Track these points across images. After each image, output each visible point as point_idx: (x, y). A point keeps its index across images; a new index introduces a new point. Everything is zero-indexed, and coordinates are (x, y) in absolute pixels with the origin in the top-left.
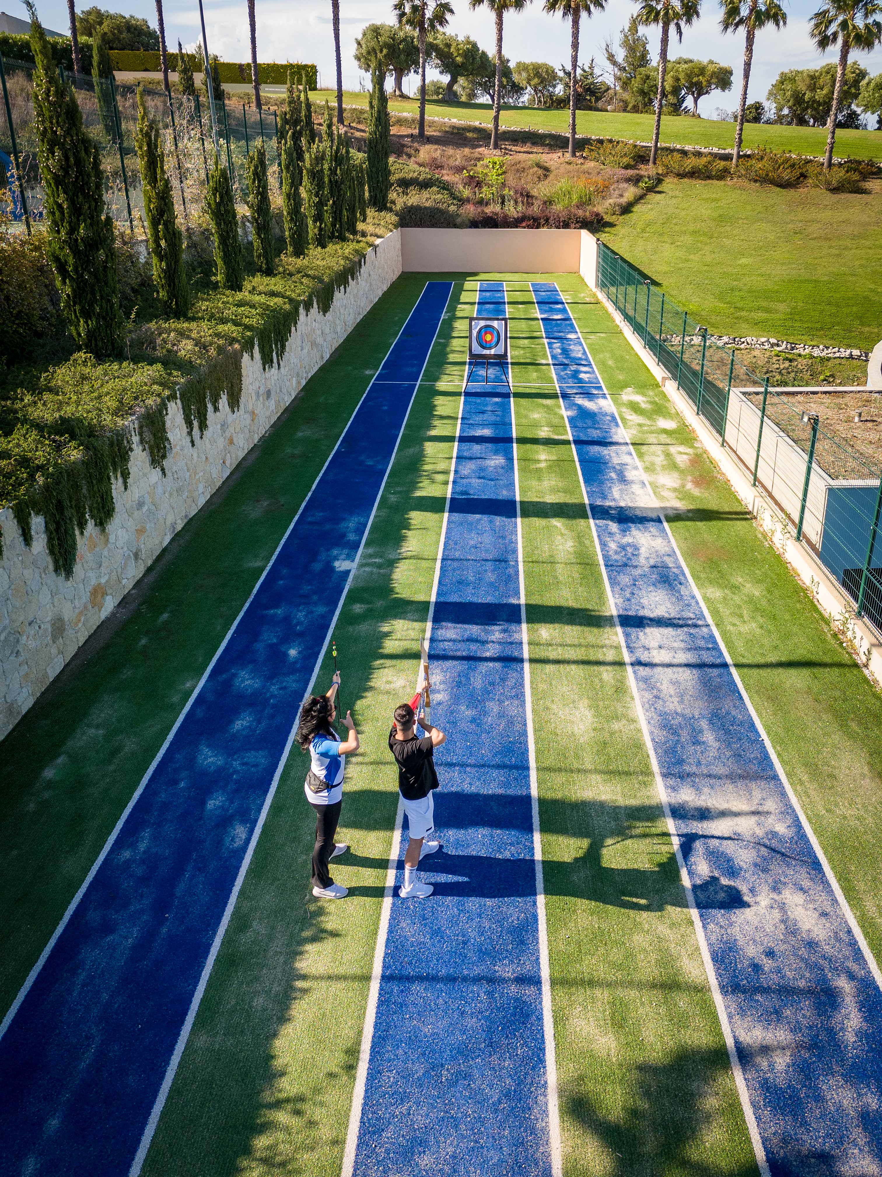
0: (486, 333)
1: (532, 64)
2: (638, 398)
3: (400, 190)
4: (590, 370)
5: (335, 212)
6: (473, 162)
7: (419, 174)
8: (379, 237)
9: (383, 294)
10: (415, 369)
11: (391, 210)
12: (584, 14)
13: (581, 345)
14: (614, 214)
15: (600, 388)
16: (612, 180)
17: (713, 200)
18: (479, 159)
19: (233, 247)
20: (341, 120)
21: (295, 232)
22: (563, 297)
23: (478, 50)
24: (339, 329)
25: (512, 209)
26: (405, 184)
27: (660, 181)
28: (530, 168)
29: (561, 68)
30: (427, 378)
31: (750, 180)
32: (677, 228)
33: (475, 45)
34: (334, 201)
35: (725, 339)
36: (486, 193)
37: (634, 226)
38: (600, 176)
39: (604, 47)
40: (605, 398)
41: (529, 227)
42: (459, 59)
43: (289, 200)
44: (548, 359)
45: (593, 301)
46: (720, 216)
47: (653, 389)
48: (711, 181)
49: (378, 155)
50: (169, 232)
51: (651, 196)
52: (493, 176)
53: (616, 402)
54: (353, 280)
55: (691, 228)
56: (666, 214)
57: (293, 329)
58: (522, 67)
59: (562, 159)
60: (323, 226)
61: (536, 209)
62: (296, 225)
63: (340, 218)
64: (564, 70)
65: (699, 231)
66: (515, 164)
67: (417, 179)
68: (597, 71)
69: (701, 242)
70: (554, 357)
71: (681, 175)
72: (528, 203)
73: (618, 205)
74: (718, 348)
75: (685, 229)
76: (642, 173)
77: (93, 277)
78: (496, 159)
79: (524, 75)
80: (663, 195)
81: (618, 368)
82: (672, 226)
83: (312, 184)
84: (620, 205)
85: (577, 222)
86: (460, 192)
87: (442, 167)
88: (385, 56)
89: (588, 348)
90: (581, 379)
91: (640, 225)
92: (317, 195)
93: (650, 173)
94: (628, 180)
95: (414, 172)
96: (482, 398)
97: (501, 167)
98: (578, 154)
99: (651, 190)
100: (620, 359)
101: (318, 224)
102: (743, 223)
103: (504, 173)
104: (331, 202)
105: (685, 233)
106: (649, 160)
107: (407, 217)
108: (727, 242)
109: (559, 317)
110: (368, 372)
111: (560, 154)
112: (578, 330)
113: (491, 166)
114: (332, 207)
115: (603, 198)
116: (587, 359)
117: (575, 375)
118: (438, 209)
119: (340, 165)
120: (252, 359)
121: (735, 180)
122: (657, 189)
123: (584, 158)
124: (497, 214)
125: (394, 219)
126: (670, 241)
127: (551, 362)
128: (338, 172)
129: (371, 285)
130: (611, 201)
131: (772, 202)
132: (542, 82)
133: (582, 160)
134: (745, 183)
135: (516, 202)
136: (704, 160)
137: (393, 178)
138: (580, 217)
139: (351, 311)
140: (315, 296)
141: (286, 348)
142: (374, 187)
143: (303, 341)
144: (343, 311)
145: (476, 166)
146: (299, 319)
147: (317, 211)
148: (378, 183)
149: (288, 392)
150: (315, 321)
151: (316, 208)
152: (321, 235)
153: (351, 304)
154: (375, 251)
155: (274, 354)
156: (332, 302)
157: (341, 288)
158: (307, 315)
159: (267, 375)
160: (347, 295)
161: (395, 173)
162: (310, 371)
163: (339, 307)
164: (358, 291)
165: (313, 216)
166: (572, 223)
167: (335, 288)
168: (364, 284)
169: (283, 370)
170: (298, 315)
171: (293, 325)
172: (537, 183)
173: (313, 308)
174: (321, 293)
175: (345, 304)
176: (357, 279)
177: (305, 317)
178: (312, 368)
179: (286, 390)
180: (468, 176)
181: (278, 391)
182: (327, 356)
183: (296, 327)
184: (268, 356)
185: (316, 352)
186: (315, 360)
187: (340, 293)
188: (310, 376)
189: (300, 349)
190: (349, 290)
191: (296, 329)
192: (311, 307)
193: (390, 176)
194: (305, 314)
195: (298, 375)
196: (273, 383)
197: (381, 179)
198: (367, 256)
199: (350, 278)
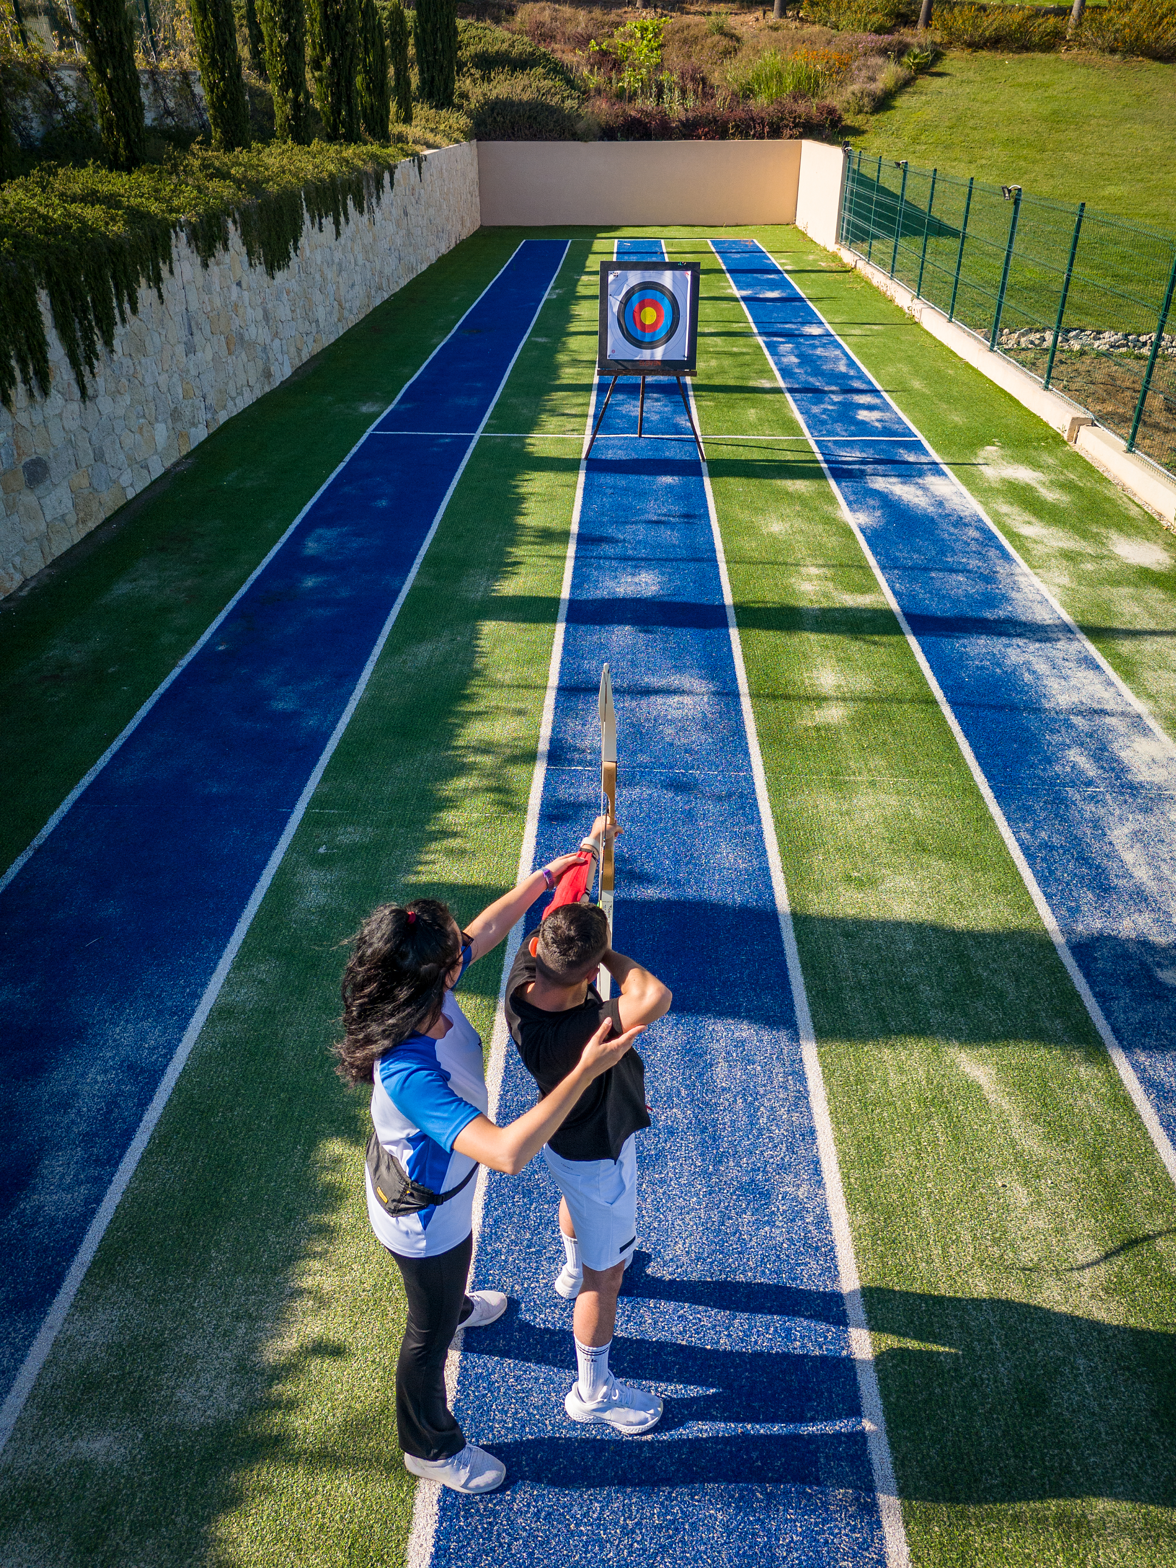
2: (1023, 474)
3: (478, 73)
4: (877, 401)
5: (338, 84)
6: (607, 28)
7: (512, 45)
8: (429, 146)
9: (439, 259)
10: (474, 401)
11: (460, 107)
13: (839, 346)
14: (860, 112)
15: (916, 446)
16: (855, 52)
17: (1038, 86)
18: (617, 26)
21: (224, 94)
22: (776, 261)
24: (321, 313)
25: (676, 106)
26: (487, 63)
27: (938, 56)
28: (706, 36)
30: (501, 421)
31: (1103, 50)
32: (976, 135)
34: (333, 59)
35: (1109, 337)
36: (628, 79)
37: (897, 134)
38: (832, 48)
40: (941, 473)
41: (707, 136)
43: (205, 17)
44: (773, 378)
45: (834, 266)
46: (1054, 112)
47: (1051, 452)
48: (1031, 55)
51: (925, 82)
52: (641, 50)
53: (971, 482)
54: (361, 212)
55: (1004, 133)
56: (954, 110)
57: (145, 293)
59: (762, 22)
60: (301, 98)
61: (719, 104)
62: (223, 78)
63: (349, 97)
65: (1018, 140)
66: (681, 30)
67: (507, 53)
69: (1025, 159)
70: (786, 372)
71: (975, 46)
72: (704, 93)
73: (869, 95)
74: (1100, 354)
75: (991, 136)
76: (909, 39)
78: (648, 23)
80: (947, 79)
81: (941, 397)
82: (968, 131)
84: (872, 95)
85: (796, 125)
86: (584, 80)
87: (553, 38)
89: (857, 354)
90: (863, 423)
91: (910, 130)
92: (285, 28)
93: (923, 40)
94: (883, 52)
95: (503, 42)
96: (633, 477)
97: (656, 36)
98: (790, 14)
99: (924, 69)
100: (934, 377)
101: (290, 94)
102: (1098, 125)
103: (661, 46)
104: (328, 59)
105: (992, 143)
106: (916, 22)
107: (489, 120)
108: (1074, 158)
109: (775, 294)
110: (365, 409)
111: (759, 14)
112: (823, 320)
113: (638, 35)
114: (331, 73)
115: (841, 84)
116: (861, 377)
117: (846, 413)
118: (542, 104)
121: (1075, 51)
122: (935, 70)
123: (801, 19)
124: (647, 114)
125: (464, 121)
126: (966, 158)
127: (781, 384)
129: (409, 234)
130: (856, 87)
131: (1148, 87)
133: (797, 23)
134: (1095, 56)
135: (683, 92)
136: (1018, 17)
137: (464, 54)
138: (800, 117)
139: (357, 278)
140: (235, 222)
141: (116, 342)
142: (428, 62)
143: (195, 330)
144: (330, 274)
145: (611, 36)
146: (171, 272)
147: (288, 66)
148: (435, 54)
149: (132, 461)
150: (239, 284)
151: (287, 60)
152: (300, 118)
153: (356, 264)
154: (420, 168)
155: (56, 353)
156: (296, 248)
157: (323, 221)
158: (205, 265)
159: (23, 418)
160: (343, 242)
161: (468, 44)
162: (224, 407)
163: (319, 262)
164: (374, 240)
165: (281, 77)
166: (787, 126)
167: (307, 216)
168: (391, 228)
169: (105, 404)
170: (167, 256)
171: (143, 281)
172: (719, 62)
173: (226, 249)
174: (255, 217)
175: (337, 260)
176: (371, 211)
177: (199, 268)
178: (233, 399)
179: (122, 457)
180: (598, 52)
181: (87, 459)
182: (283, 371)
183: (159, 290)
184: (22, 361)
185: (245, 360)
186: (241, 379)
187: (321, 230)
188: (223, 417)
189: (180, 349)
190: (347, 231)
191: (160, 296)
192: (219, 246)
193: (460, 48)
194: (198, 261)
195: (176, 415)
196: (58, 438)
197: (440, 46)
198: (397, 172)
199: (350, 204)
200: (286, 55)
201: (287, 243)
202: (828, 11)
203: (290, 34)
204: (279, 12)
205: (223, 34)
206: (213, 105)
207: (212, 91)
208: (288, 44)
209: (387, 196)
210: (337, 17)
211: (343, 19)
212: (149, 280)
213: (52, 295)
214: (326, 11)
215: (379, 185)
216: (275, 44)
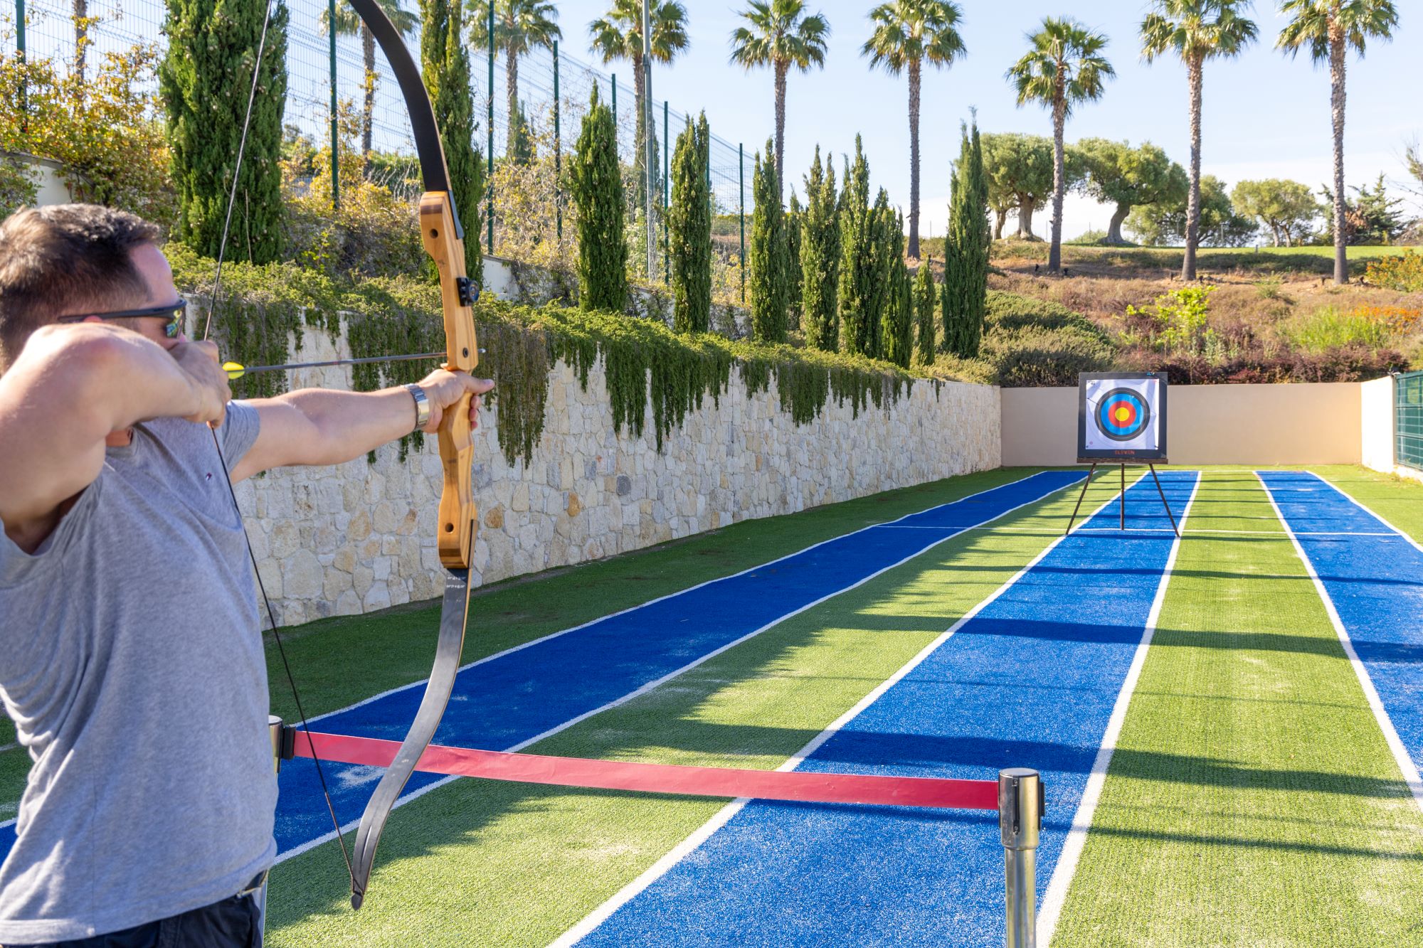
0: (1118, 405)
1: (1267, 183)
3: (1005, 333)
5: (865, 321)
6: (1146, 298)
7: (1043, 309)
8: (949, 379)
11: (983, 358)
12: (1351, 52)
15: (1396, 537)
18: (1158, 294)
19: (610, 247)
20: (915, 252)
21: (769, 307)
23: (1166, 161)
24: (833, 473)
25: (1218, 356)
26: (1014, 323)
28: (1256, 299)
29: (1322, 190)
33: (1160, 157)
34: (862, 300)
36: (1168, 336)
38: (1398, 305)
39: (1404, 153)
41: (1251, 380)
42: (1132, 177)
43: (762, 252)
49: (964, 267)
50: (455, 150)
52: (1185, 317)
54: (878, 406)
57: (707, 398)
58: (1248, 189)
59: (1321, 287)
60: (832, 322)
61: (1266, 353)
62: (770, 295)
63: (874, 331)
64: (1328, 194)
67: (1037, 315)
68: (1389, 195)
72: (1250, 345)
77: (228, 110)
78: (1191, 292)
79: (1251, 201)
83: (816, 250)
85: (1353, 370)
86: (1118, 338)
87: (1088, 305)
88: (1003, 176)
92: (824, 267)
95: (1034, 306)
97: (1200, 301)
98: (1352, 280)
103: (1206, 310)
104: (857, 300)
107: (1014, 369)
111: (1317, 281)
113: (1181, 301)
114: (859, 312)
115: (1408, 334)
118: (1071, 355)
119: (877, 239)
120: (584, 386)
123: (1367, 284)
124: (1187, 363)
125: (989, 371)
128: (873, 251)
129: (922, 442)
132: (1285, 210)
133: (1361, 287)
135: (1226, 343)
137: (992, 317)
138: (1357, 362)
139: (869, 459)
140: (775, 374)
141: (685, 423)
142: (954, 320)
143: (735, 440)
144: (846, 445)
145: (1152, 303)
146: (726, 391)
147: (823, 298)
148: (962, 313)
149: (680, 514)
150: (771, 420)
151: (822, 293)
152: (828, 338)
153: (869, 447)
154: (938, 390)
155: (649, 412)
156: (819, 412)
157: (844, 399)
158: (750, 396)
159: (623, 445)
160: (859, 424)
161: (997, 310)
162: (748, 509)
163: (837, 431)
164: (888, 434)
165: (815, 306)
166: (1342, 371)
167: (830, 390)
168: (905, 431)
169: (670, 461)
170: (725, 380)
171: (707, 390)
172: (1271, 322)
173: (766, 390)
174: (791, 375)
175: (852, 436)
176: (887, 408)
177: (745, 397)
178: (755, 506)
179: (674, 506)
180: (1136, 315)
181: (653, 495)
182: (797, 504)
183: (717, 399)
184: (630, 407)
185: (768, 480)
186: (763, 495)
187: (841, 406)
188: (745, 516)
189: (723, 449)
190: (864, 416)
191: (717, 404)
192: (761, 386)
193: (988, 313)
194: (745, 391)
195: (713, 495)
196: (639, 470)
197: (967, 306)
198: (914, 388)
199: (869, 396)
200: (822, 289)
201: (812, 404)
202: (1395, 276)
203: (827, 273)
204: (820, 256)
205: (774, 263)
206: (758, 316)
207: (759, 305)
208: (825, 280)
209: (903, 401)
210: (870, 267)
211: (874, 269)
212: (711, 389)
213: (653, 374)
214: (859, 264)
215: (897, 389)
216: (814, 280)
